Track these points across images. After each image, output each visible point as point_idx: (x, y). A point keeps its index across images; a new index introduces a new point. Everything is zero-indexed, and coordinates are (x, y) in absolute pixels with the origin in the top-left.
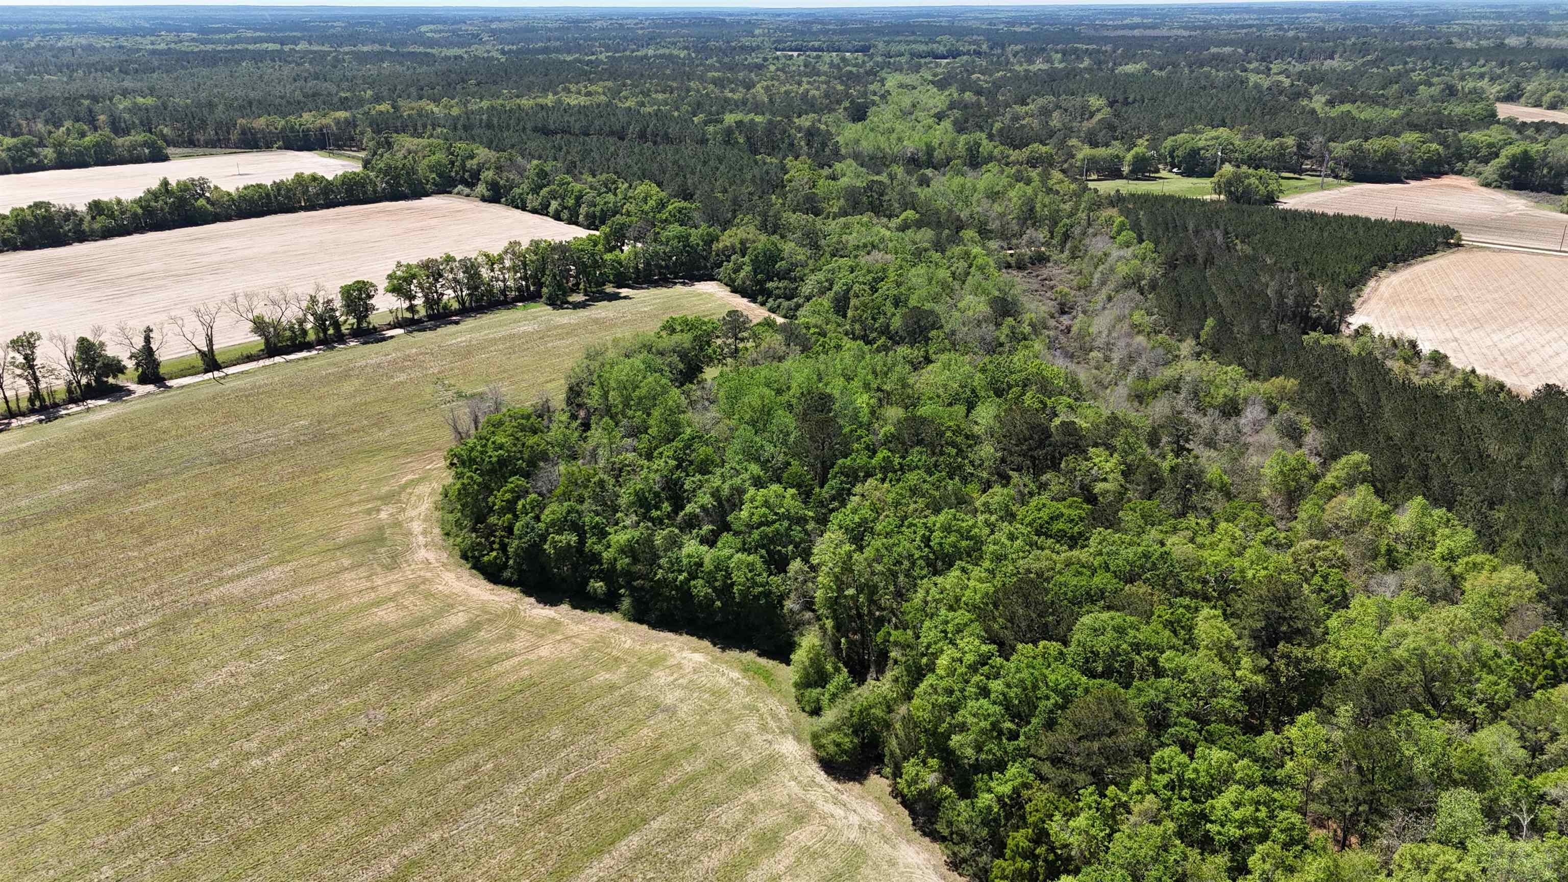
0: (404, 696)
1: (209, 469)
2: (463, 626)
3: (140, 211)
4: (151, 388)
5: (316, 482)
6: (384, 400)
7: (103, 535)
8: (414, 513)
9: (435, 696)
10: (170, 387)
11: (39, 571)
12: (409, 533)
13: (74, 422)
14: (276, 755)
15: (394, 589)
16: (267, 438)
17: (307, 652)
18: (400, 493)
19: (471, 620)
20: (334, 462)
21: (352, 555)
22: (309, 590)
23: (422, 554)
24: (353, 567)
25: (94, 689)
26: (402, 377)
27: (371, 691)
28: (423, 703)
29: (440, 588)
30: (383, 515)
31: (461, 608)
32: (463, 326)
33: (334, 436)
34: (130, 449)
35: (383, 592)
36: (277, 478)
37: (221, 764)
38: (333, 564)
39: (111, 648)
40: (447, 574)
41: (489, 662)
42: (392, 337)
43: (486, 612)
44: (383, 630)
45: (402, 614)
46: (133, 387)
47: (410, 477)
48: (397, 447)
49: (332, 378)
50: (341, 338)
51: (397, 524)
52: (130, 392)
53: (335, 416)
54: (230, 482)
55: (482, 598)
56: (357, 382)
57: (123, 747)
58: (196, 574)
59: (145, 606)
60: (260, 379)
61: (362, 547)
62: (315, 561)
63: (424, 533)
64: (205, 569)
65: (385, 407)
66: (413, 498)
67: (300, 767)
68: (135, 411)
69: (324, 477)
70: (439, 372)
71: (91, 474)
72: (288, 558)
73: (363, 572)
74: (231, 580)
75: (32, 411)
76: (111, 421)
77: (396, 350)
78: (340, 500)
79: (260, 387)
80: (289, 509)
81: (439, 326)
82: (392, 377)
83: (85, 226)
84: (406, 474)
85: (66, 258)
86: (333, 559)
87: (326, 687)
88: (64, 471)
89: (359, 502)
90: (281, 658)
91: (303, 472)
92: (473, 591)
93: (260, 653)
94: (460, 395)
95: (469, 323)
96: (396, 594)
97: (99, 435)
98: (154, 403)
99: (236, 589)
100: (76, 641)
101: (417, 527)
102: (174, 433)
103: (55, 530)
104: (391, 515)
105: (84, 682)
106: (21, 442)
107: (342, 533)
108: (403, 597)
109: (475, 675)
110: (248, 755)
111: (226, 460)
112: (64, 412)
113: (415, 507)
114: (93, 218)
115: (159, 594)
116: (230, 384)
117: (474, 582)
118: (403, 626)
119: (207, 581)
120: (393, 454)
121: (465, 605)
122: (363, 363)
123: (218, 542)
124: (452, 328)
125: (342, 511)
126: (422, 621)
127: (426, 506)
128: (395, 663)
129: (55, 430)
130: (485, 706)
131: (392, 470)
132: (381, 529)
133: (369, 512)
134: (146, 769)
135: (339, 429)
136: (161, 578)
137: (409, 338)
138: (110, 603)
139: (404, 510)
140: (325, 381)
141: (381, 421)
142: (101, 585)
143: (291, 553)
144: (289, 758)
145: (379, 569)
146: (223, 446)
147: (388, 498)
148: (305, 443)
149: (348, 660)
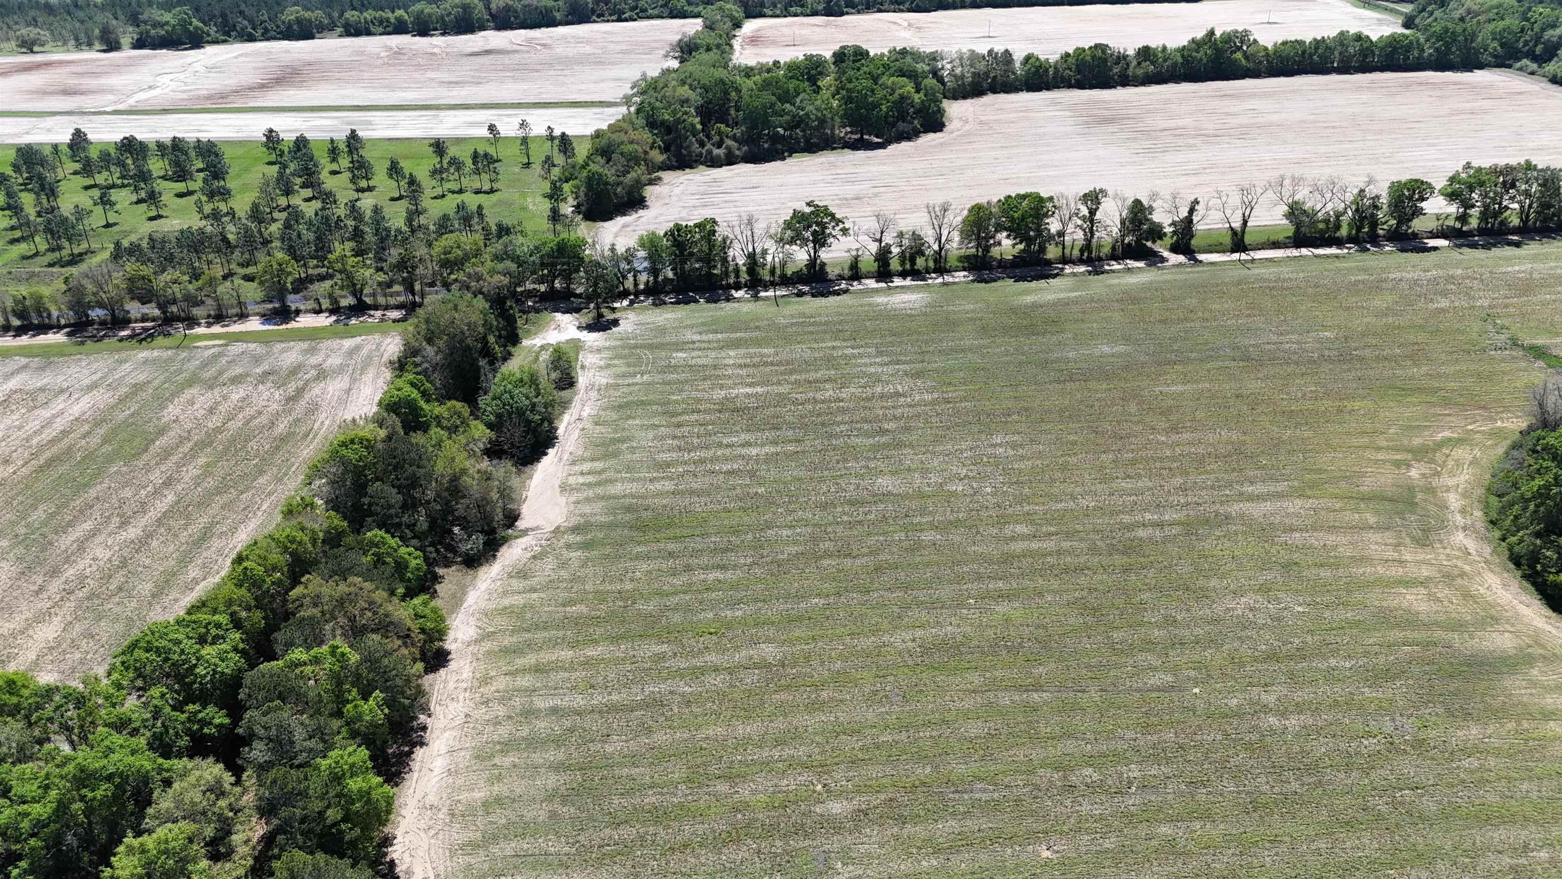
0: (1437, 714)
1: (1233, 364)
2: (1512, 652)
3: (1180, 60)
4: (1181, 258)
5: (1340, 411)
6: (1422, 328)
7: (1136, 408)
8: (1451, 482)
9: (1475, 731)
10: (1201, 262)
11: (1082, 429)
12: (1444, 507)
13: (1113, 280)
14: (1293, 722)
15: (1425, 572)
16: (1290, 342)
17: (1327, 614)
18: (1434, 451)
19: (1521, 649)
20: (1360, 391)
21: (1377, 513)
22: (1331, 539)
23: (1460, 537)
24: (1379, 528)
25: (1126, 570)
26: (1444, 303)
27: (1397, 690)
28: (1459, 733)
29: (1482, 591)
30: (1414, 473)
31: (1508, 627)
32: (1524, 251)
33: (1361, 359)
34: (1160, 321)
35: (1413, 571)
36: (1300, 395)
37: (1240, 706)
38: (1357, 516)
39: (1141, 533)
40: (1490, 575)
41: (1544, 715)
42: (1435, 249)
43: (1543, 647)
44: (1411, 621)
45: (1435, 608)
46: (1166, 254)
47: (1447, 434)
48: (1435, 391)
49: (1361, 286)
50: (1374, 240)
51: (1430, 490)
52: (1163, 260)
53: (1363, 335)
54: (1253, 385)
55: (1535, 623)
56: (1389, 298)
57: (1149, 645)
58: (1218, 480)
59: (1171, 499)
60: (1286, 271)
61: (1388, 506)
62: (1338, 506)
63: (1463, 511)
64: (1226, 477)
65: (1421, 337)
66: (1450, 463)
67: (1320, 747)
68: (1165, 282)
69: (1349, 407)
70: (1490, 307)
71: (1127, 339)
72: (1309, 493)
73: (1389, 537)
74: (1251, 498)
75: (1081, 261)
76: (1146, 287)
77: (1437, 266)
78: (1365, 440)
79: (1284, 280)
80: (1309, 434)
81: (1495, 245)
82: (1432, 300)
83: (1130, 72)
84: (1442, 428)
85: (1110, 102)
86: (1357, 510)
87: (1348, 665)
88: (1105, 331)
89: (1388, 448)
90: (1300, 609)
91: (1327, 394)
92: (1523, 609)
93: (1281, 595)
94: (1515, 343)
95: (1533, 248)
96: (1429, 579)
97: (1135, 300)
98: (1183, 277)
99: (1257, 510)
100: (1112, 513)
101: (1454, 501)
102: (1200, 314)
103: (1097, 391)
104: (1423, 475)
105: (1119, 560)
106: (1071, 291)
107: (1368, 481)
108: (1436, 587)
109: (1525, 724)
110: (1266, 709)
111: (1248, 359)
112: (1107, 267)
113: (1452, 474)
114: (1139, 64)
115: (1184, 489)
116: (1256, 271)
117: (1525, 598)
118: (1436, 623)
119: (1228, 492)
120: (1428, 399)
121: (1513, 625)
122: (1398, 275)
123: (1239, 451)
124: (1509, 251)
125: (1367, 454)
126: (1459, 626)
127: (1464, 477)
128: (1427, 668)
129: (1099, 285)
130: (1538, 771)
131: (1426, 418)
132: (1411, 489)
133: (1397, 464)
134: (1170, 678)
135: (1367, 352)
136: (1187, 474)
137: (1455, 254)
138: (1140, 484)
139: (1438, 474)
140: (1354, 288)
141: (1416, 355)
142: (1133, 462)
143: (1311, 488)
144: (1306, 732)
145: (1408, 541)
146: (1246, 342)
147: (1422, 453)
148: (1329, 360)
149: (1371, 641)
